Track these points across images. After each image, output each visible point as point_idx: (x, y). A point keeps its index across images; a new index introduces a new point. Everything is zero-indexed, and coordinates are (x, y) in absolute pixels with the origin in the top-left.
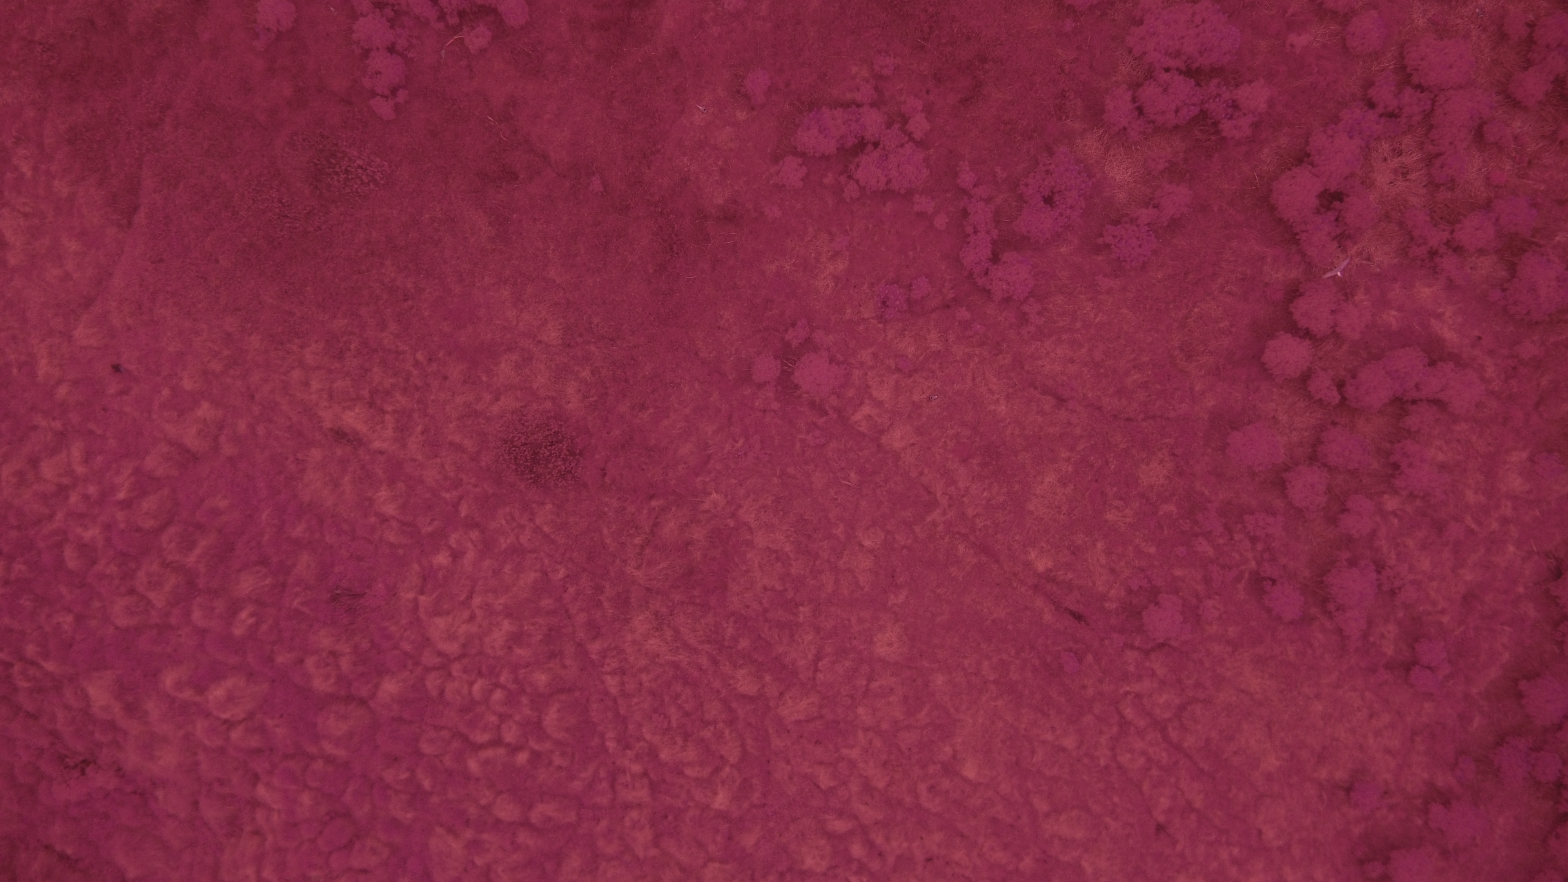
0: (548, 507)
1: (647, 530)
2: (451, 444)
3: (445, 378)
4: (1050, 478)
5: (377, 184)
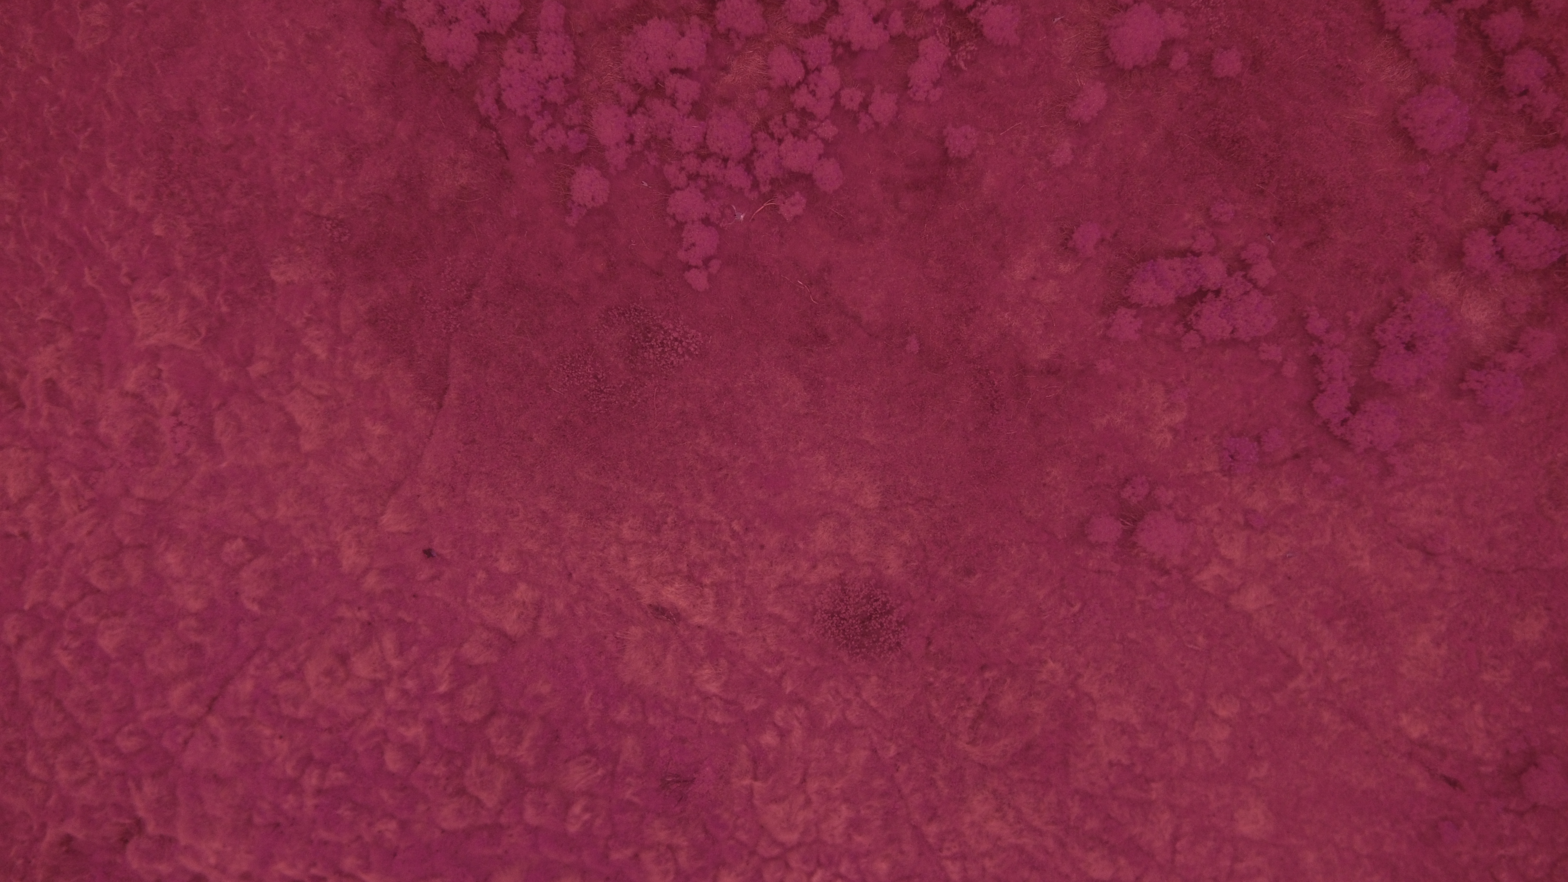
0: (874, 679)
1: (980, 702)
2: (770, 615)
3: (762, 547)
4: (1424, 639)
5: (691, 355)
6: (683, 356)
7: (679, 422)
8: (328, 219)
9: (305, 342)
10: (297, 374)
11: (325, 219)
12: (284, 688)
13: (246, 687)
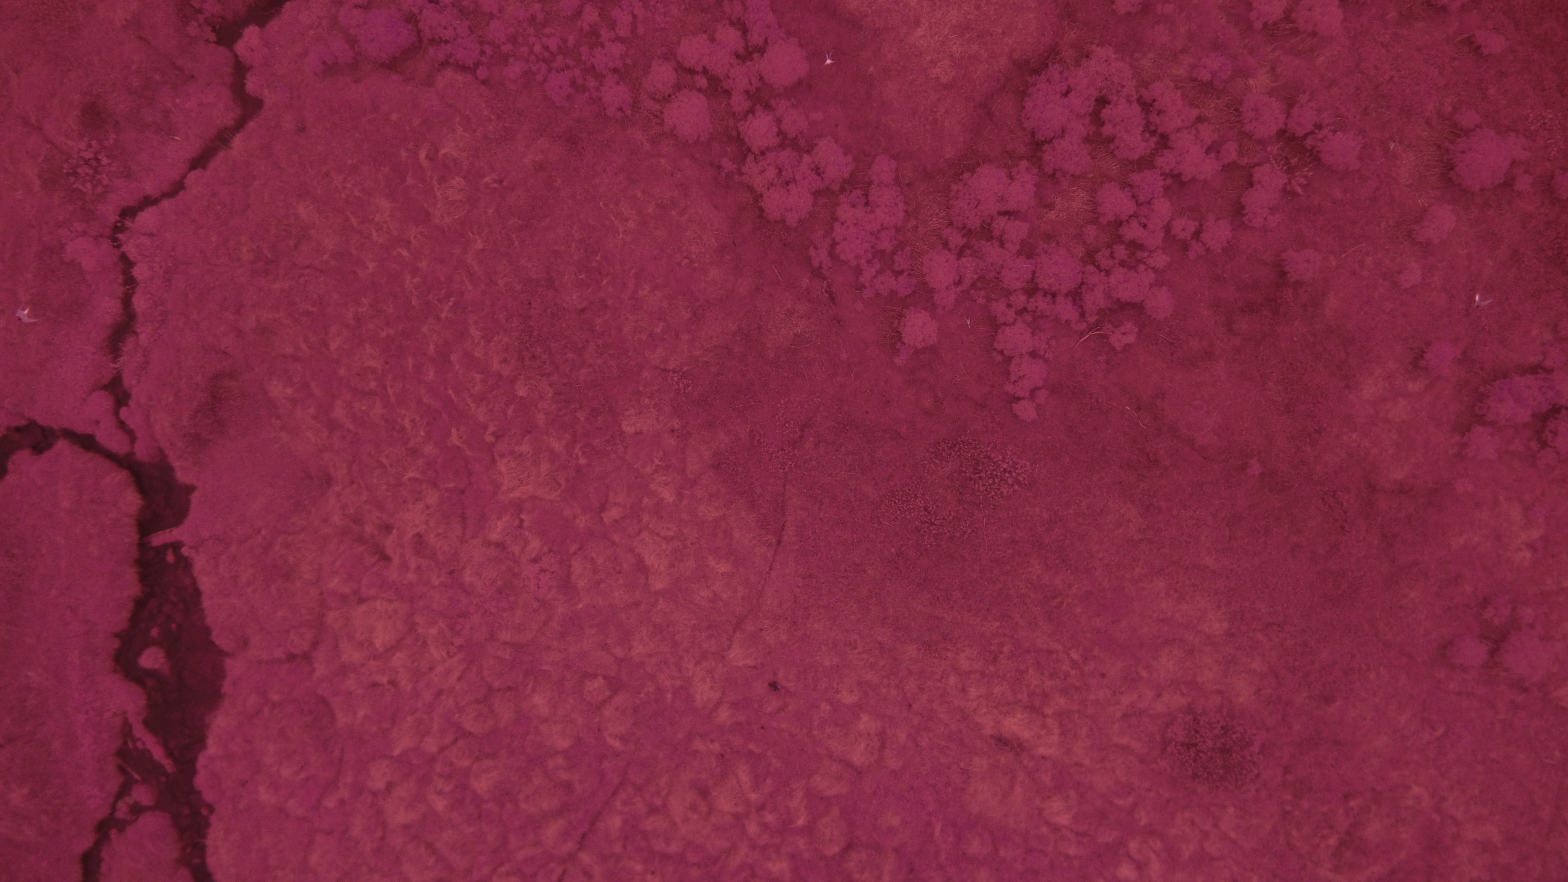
0: (1232, 810)
1: (1343, 830)
2: (1117, 746)
3: (1103, 676)
5: (1019, 483)
6: (1012, 486)
7: (1010, 551)
8: (674, 372)
9: (652, 487)
10: (646, 518)
11: (671, 372)
12: (651, 823)
13: (615, 823)
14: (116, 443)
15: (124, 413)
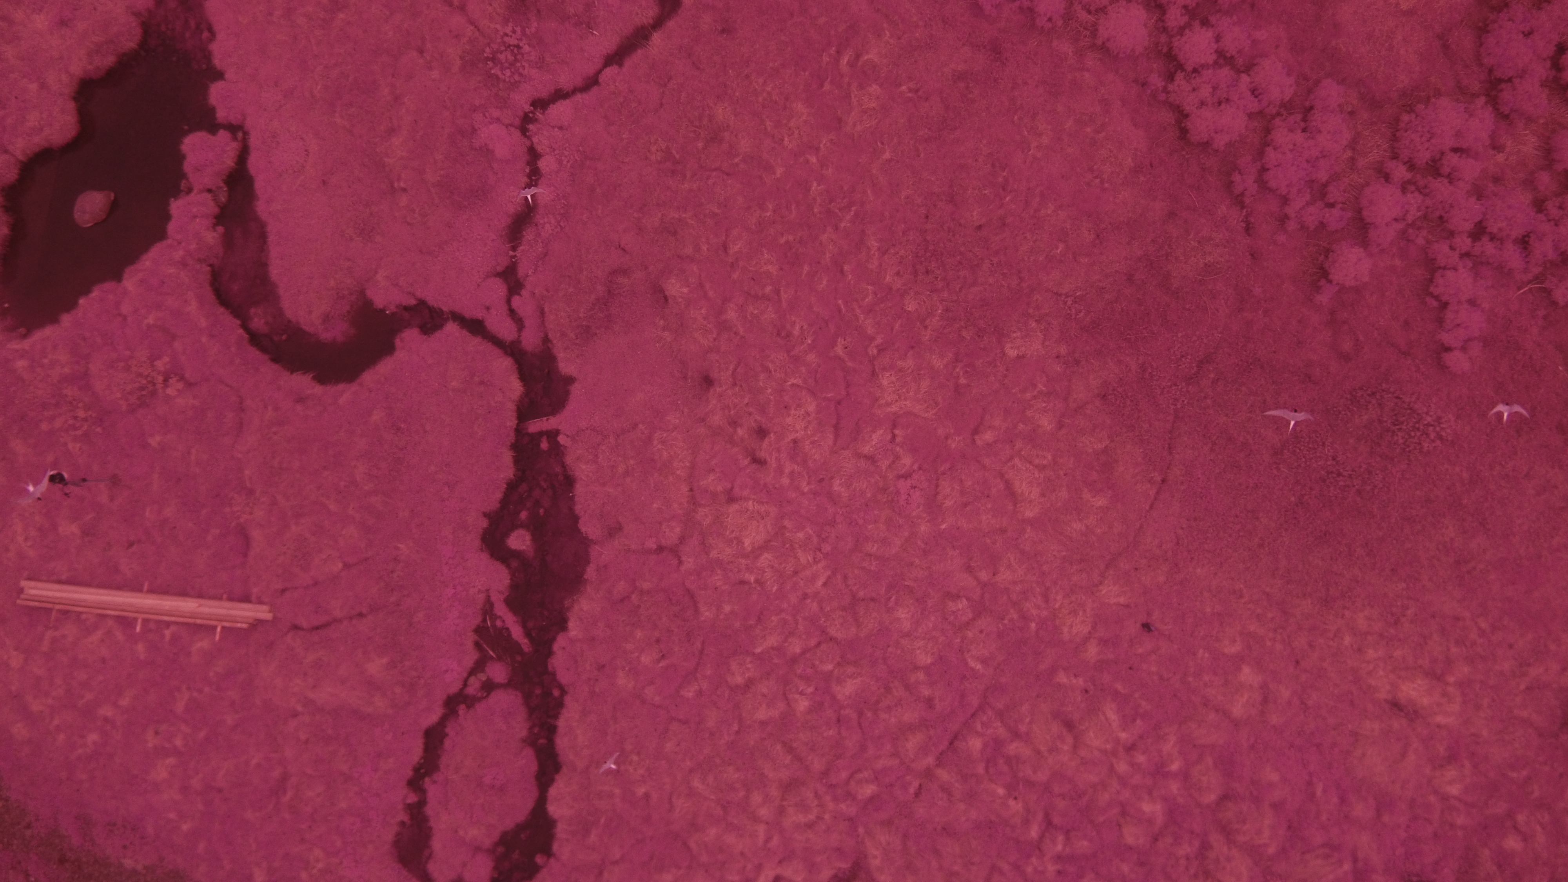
2: (1517, 718)
5: (1441, 438)
6: (1434, 441)
7: (1423, 510)
8: (1067, 296)
9: (1030, 413)
10: (1019, 444)
11: (1064, 296)
12: (1014, 748)
13: (975, 744)
14: (505, 329)
15: (516, 301)
